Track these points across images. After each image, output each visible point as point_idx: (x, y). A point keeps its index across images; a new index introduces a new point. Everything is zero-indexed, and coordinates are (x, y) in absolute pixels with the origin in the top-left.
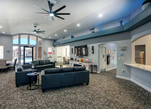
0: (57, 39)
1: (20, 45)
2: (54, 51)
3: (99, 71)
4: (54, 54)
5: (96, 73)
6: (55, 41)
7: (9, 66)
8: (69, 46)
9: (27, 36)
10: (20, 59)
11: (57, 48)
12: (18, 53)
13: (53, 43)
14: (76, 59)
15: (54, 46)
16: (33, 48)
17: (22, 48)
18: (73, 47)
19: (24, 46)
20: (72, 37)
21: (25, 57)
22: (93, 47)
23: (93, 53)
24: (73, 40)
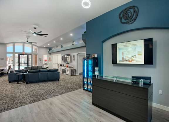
0: (52, 48)
1: (14, 53)
2: (50, 58)
3: (77, 74)
4: (50, 61)
5: (75, 75)
6: (50, 49)
7: (3, 72)
8: (60, 54)
9: (22, 44)
10: (14, 65)
11: (53, 55)
12: (12, 61)
13: (49, 50)
14: (63, 65)
15: (50, 54)
16: (28, 55)
17: (17, 55)
18: (63, 55)
19: (19, 54)
20: (62, 47)
21: (19, 64)
22: (74, 56)
23: (74, 60)
24: (62, 49)
